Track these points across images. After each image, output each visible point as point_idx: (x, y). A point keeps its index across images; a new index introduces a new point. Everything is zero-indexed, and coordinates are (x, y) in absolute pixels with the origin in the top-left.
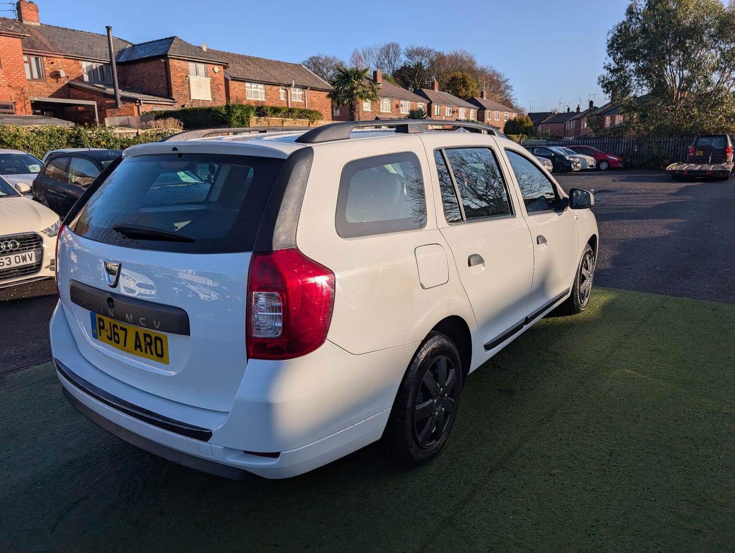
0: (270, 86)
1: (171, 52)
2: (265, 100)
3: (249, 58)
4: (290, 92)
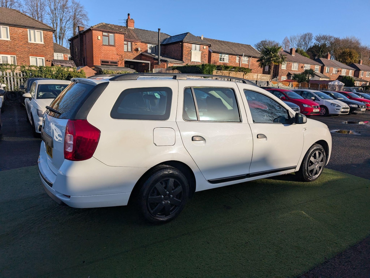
0: (232, 56)
1: (185, 40)
2: (228, 62)
3: (224, 42)
4: (242, 58)
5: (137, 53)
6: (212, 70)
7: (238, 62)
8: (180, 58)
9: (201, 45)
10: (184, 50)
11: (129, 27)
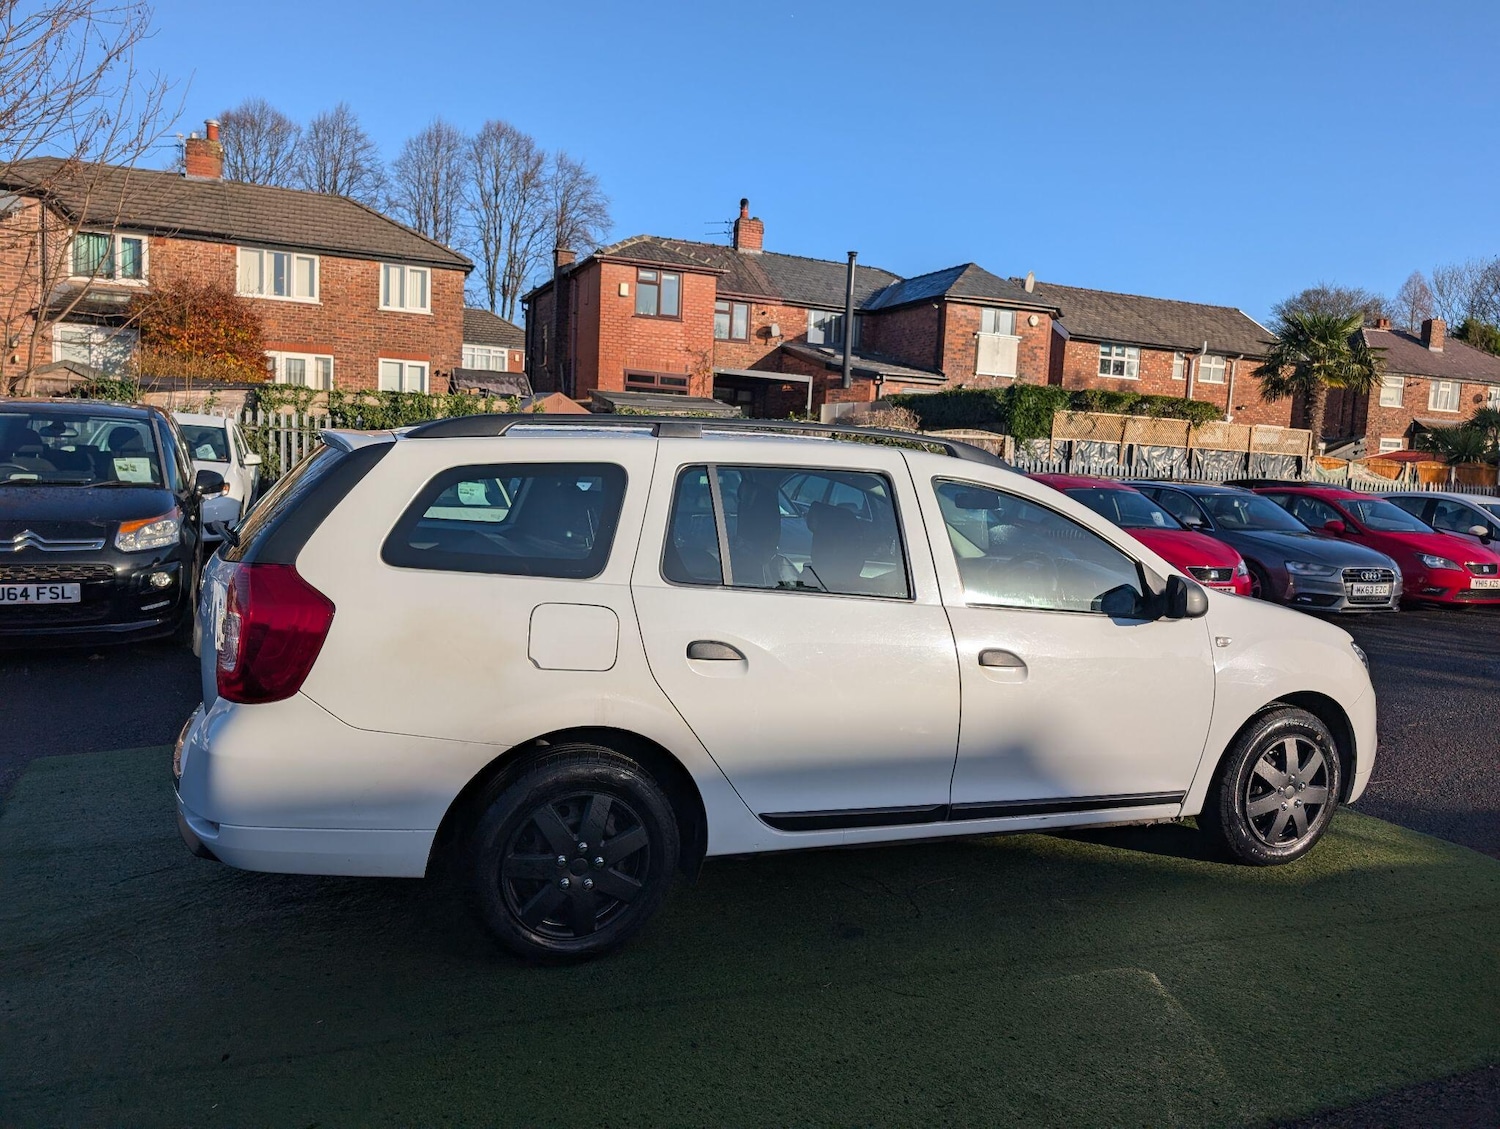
0: (1153, 352)
1: (953, 292)
2: (1137, 379)
3: (1121, 298)
4: (1198, 363)
5: (766, 344)
6: (1050, 410)
7: (1181, 378)
8: (932, 362)
9: (1019, 312)
10: (947, 332)
11: (744, 247)
